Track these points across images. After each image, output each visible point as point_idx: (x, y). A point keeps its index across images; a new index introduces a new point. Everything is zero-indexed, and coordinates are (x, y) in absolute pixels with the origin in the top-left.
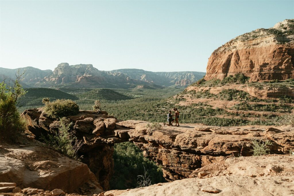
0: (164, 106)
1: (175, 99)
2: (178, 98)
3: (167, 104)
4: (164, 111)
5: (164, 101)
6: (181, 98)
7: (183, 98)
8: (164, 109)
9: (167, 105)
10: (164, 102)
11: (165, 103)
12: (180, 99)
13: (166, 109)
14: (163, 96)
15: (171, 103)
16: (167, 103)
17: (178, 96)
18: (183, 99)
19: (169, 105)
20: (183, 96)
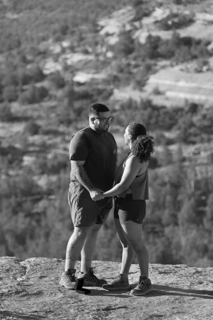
0: (16, 107)
1: (113, 40)
2: (142, 36)
3: (45, 84)
4: (12, 148)
5: (17, 61)
6: (165, 35)
7: (183, 33)
8: (19, 128)
9: (44, 94)
10: (20, 72)
11: (26, 80)
12: (154, 42)
13: (35, 130)
14: (11, 15)
15: (81, 77)
16: (41, 76)
17: (138, 18)
18: (188, 42)
19: (60, 93)
20: (189, 21)
